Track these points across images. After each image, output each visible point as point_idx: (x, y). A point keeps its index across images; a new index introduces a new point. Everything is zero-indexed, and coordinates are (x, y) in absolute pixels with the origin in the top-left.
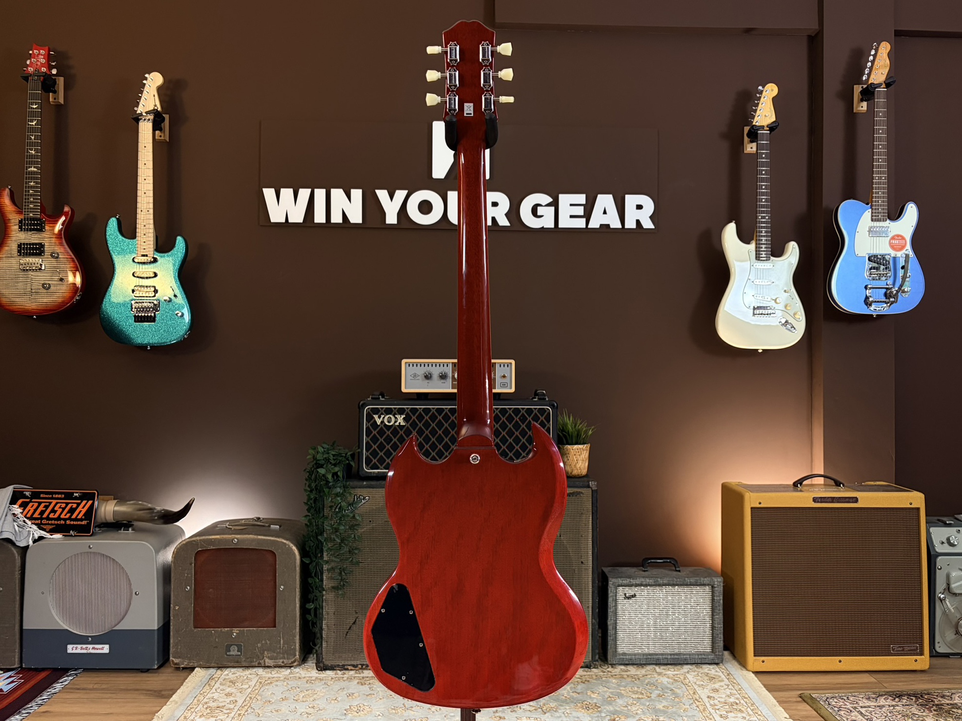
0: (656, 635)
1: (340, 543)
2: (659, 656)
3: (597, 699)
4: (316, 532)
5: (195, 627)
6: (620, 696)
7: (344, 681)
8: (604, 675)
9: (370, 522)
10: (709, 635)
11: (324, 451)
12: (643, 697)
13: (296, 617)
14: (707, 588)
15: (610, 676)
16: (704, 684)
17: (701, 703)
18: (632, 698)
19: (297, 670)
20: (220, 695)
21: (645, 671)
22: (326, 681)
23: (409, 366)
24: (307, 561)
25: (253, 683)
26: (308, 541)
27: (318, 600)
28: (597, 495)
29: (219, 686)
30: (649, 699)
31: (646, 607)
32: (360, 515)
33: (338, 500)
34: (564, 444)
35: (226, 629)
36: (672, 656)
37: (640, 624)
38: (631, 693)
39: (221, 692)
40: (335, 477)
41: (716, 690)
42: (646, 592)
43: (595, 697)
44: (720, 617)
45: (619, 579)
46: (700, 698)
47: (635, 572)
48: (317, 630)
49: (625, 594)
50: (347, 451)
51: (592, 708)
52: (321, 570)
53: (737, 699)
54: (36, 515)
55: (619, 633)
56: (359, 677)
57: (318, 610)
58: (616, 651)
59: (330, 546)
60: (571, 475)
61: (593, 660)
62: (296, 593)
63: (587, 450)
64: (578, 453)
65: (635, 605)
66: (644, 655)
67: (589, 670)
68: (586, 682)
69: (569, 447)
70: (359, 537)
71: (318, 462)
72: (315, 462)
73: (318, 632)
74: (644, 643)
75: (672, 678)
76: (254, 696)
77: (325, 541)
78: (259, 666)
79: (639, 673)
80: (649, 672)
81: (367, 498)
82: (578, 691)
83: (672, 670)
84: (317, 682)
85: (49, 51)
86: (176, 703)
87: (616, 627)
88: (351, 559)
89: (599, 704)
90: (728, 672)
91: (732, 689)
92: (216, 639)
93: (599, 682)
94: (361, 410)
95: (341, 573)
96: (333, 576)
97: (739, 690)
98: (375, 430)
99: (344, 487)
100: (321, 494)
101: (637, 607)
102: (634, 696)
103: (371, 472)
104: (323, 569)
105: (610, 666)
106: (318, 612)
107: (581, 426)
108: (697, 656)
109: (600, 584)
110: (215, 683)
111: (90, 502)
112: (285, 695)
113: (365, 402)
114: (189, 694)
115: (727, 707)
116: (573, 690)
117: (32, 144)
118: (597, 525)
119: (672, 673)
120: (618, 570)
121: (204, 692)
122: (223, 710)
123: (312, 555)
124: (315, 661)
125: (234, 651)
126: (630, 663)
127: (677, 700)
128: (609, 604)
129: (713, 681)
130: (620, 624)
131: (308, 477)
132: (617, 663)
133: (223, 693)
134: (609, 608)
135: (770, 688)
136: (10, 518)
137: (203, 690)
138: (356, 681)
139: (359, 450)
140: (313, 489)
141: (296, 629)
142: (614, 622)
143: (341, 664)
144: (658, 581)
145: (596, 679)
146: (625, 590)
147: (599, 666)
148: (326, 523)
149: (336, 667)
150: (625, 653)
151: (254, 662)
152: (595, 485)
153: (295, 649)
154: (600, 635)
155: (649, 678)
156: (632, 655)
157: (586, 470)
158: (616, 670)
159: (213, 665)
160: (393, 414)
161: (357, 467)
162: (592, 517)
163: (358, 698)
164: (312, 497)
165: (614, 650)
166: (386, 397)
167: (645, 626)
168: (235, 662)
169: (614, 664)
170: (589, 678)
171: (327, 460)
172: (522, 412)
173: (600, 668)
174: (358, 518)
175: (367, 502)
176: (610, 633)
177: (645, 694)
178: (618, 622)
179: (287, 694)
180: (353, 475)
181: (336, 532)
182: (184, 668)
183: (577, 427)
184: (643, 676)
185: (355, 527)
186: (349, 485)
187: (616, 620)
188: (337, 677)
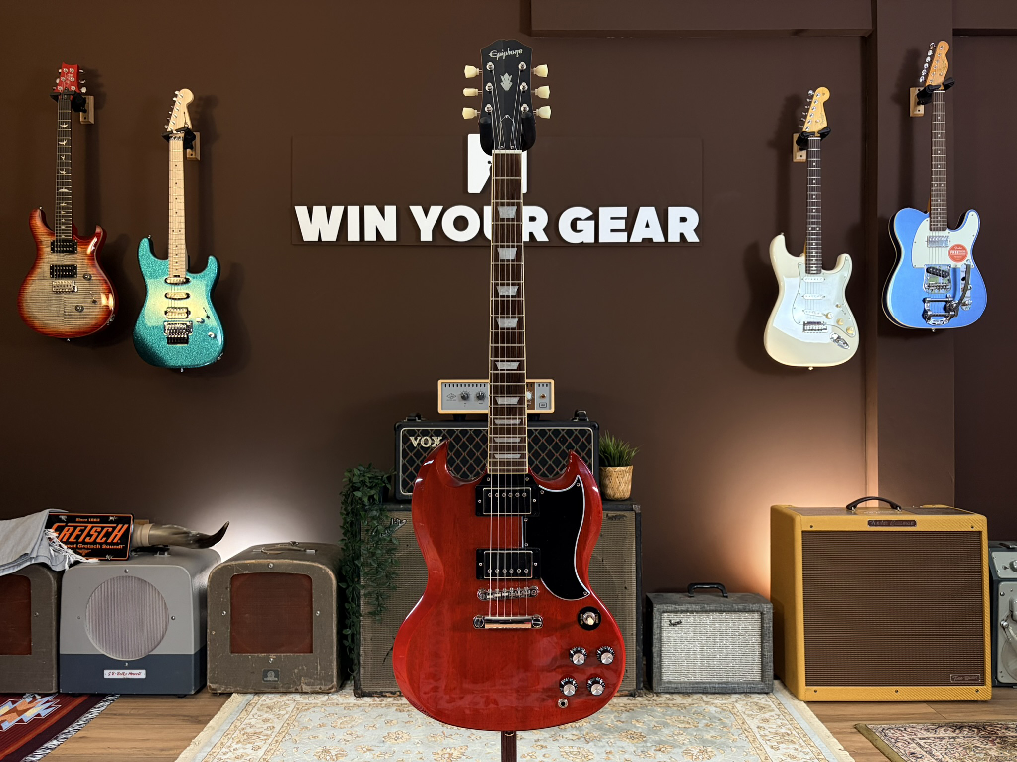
0: (703, 663)
1: (377, 567)
2: (706, 685)
3: (642, 728)
4: (352, 557)
5: (232, 653)
6: (666, 725)
7: (382, 708)
8: (649, 703)
9: (408, 546)
10: (758, 664)
11: (360, 474)
12: (690, 727)
13: (332, 642)
14: (757, 615)
15: (655, 704)
16: (754, 714)
17: (750, 734)
18: (679, 727)
19: (335, 696)
20: (258, 721)
21: (692, 700)
22: (364, 708)
23: (446, 387)
24: (343, 586)
25: (290, 709)
26: (344, 565)
27: (355, 626)
28: (640, 518)
29: (256, 712)
30: (696, 729)
31: (692, 634)
32: (398, 539)
33: (375, 524)
34: (605, 466)
35: (263, 654)
36: (720, 685)
37: (686, 651)
38: (677, 722)
39: (259, 718)
40: (372, 500)
41: (766, 721)
42: (692, 618)
43: (639, 726)
44: (769, 644)
45: (664, 605)
46: (749, 728)
47: (680, 598)
48: (354, 656)
49: (670, 621)
50: (383, 473)
51: (637, 738)
52: (358, 595)
53: (788, 729)
54: (72, 539)
55: (665, 660)
56: (397, 704)
57: (355, 635)
58: (661, 679)
59: (366, 570)
60: (613, 498)
61: (638, 688)
62: (332, 618)
63: (629, 472)
64: (620, 476)
65: (680, 632)
66: (690, 683)
67: (634, 698)
68: (630, 711)
69: (611, 469)
70: (396, 561)
71: (354, 485)
72: (351, 485)
73: (356, 658)
74: (691, 671)
75: (719, 707)
76: (292, 722)
77: (361, 565)
78: (296, 692)
79: (685, 702)
80: (696, 701)
81: (404, 521)
82: (623, 720)
83: (720, 699)
84: (355, 708)
85: (79, 69)
86: (213, 729)
87: (661, 655)
88: (388, 583)
89: (645, 734)
90: (779, 702)
91: (783, 720)
92: (252, 664)
93: (644, 711)
94: (397, 432)
95: (378, 599)
96: (370, 601)
97: (791, 721)
98: (411, 452)
99: (380, 511)
100: (358, 518)
101: (682, 634)
102: (680, 726)
103: (407, 495)
104: (360, 594)
105: (655, 694)
106: (355, 638)
107: (623, 447)
108: (745, 685)
109: (644, 610)
110: (253, 709)
111: (126, 526)
112: (322, 722)
113: (401, 423)
114: (226, 720)
115: (778, 738)
116: (617, 719)
117: (63, 164)
118: (641, 550)
119: (720, 702)
120: (663, 596)
121: (241, 718)
122: (260, 736)
123: (348, 580)
124: (352, 688)
125: (271, 677)
126: (676, 691)
127: (725, 730)
128: (654, 630)
129: (763, 710)
130: (665, 651)
131: (344, 500)
132: (662, 691)
133: (260, 719)
134: (654, 635)
135: (823, 719)
136: (46, 542)
137: (240, 716)
138: (394, 708)
139: (396, 473)
140: (349, 513)
141: (333, 655)
142: (659, 650)
143: (379, 691)
144: (704, 607)
145: (641, 708)
146: (670, 616)
147: (643, 694)
148: (362, 547)
149: (374, 694)
150: (671, 682)
151: (291, 688)
152: (638, 508)
153: (332, 675)
154: (645, 662)
155: (696, 707)
156: (678, 683)
157: (629, 493)
158: (661, 699)
159: (250, 690)
160: (430, 435)
161: (393, 491)
162: (636, 541)
163: (397, 726)
164: (348, 520)
165: (659, 678)
166: (422, 419)
167: (692, 654)
168: (272, 688)
169: (659, 693)
170: (633, 706)
171: (363, 483)
172: (563, 433)
173: (645, 696)
174: (395, 542)
175: (404, 525)
176: (655, 660)
177: (691, 723)
178: (663, 649)
179: (324, 721)
180: (390, 498)
181: (373, 556)
182: (221, 694)
183: (619, 448)
184: (690, 705)
185: (393, 552)
186: (386, 508)
187: (661, 648)
188: (375, 704)
